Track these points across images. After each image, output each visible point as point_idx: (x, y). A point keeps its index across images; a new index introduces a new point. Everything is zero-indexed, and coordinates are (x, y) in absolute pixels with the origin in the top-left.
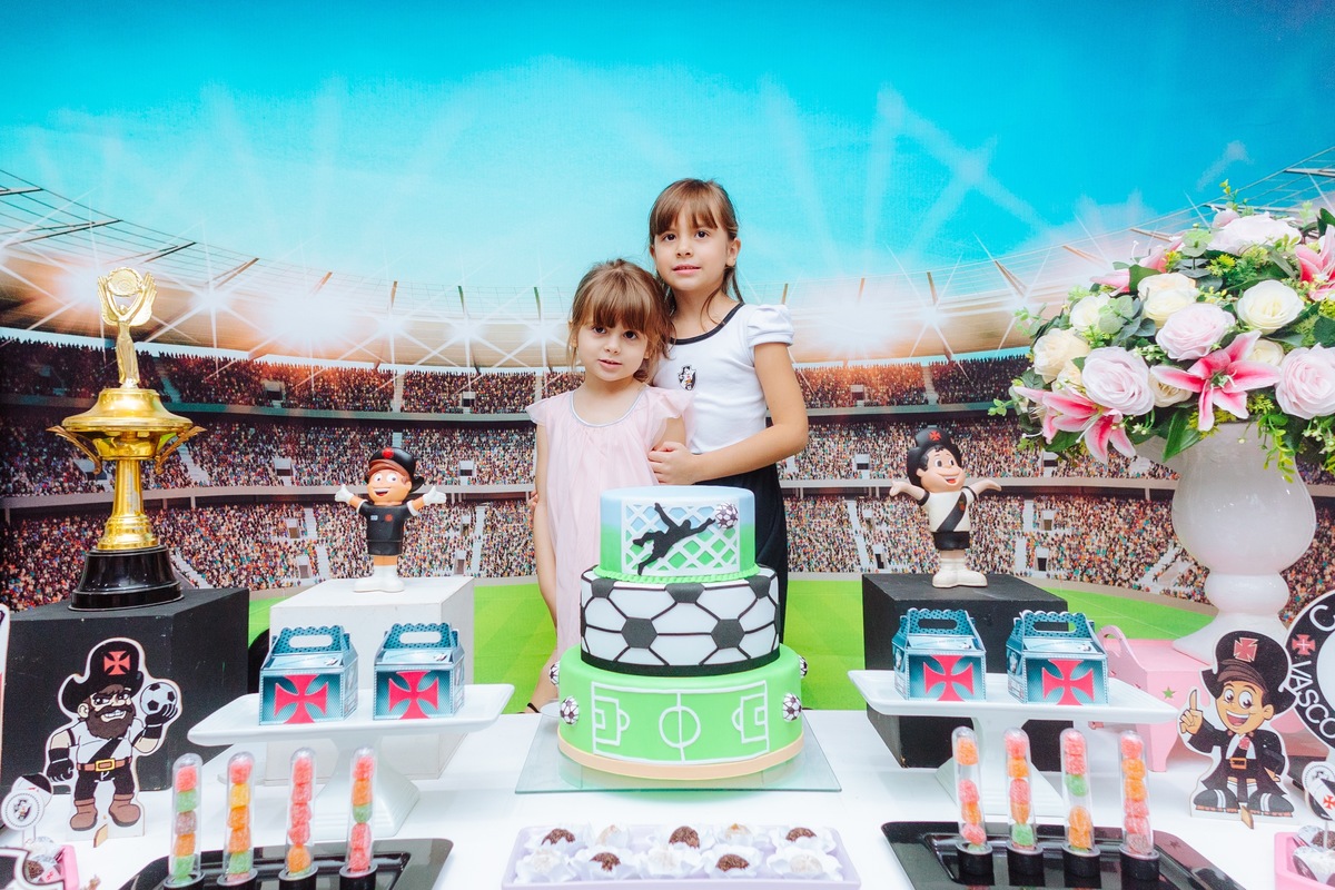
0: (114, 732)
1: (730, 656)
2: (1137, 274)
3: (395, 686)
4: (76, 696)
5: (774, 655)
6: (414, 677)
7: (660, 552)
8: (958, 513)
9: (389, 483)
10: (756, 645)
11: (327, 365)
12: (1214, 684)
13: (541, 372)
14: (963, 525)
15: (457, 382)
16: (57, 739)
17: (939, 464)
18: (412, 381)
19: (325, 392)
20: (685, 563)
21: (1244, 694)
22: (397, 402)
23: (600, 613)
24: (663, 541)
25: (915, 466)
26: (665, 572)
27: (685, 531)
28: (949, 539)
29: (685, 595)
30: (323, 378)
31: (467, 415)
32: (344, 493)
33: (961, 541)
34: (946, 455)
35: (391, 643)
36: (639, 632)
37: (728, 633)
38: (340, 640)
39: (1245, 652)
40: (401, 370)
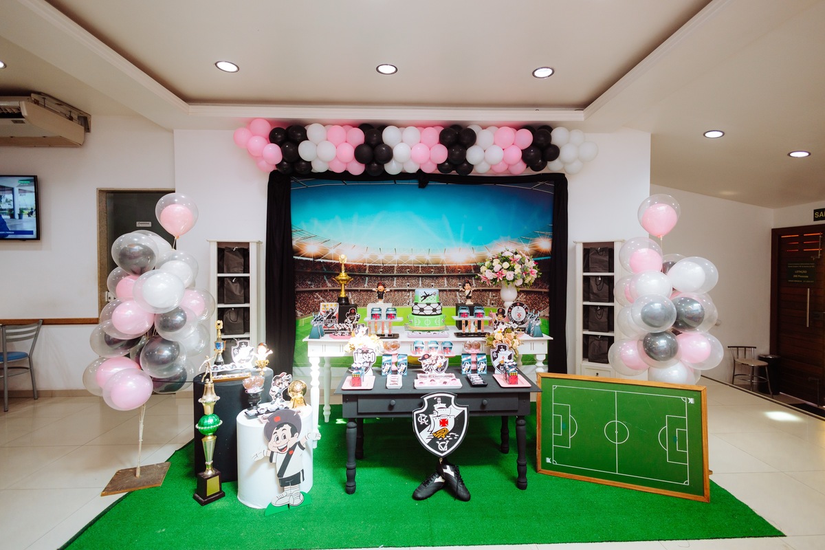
0: (353, 320)
1: (435, 313)
2: (493, 259)
3: (389, 316)
4: (348, 315)
5: (441, 314)
6: (391, 314)
7: (425, 298)
8: (470, 293)
9: (381, 288)
10: (438, 312)
11: (354, 264)
12: (497, 315)
13: (396, 265)
14: (470, 295)
15: (379, 267)
16: (346, 321)
17: (467, 286)
18: (370, 267)
19: (353, 269)
20: (428, 300)
21: (500, 316)
22: (367, 271)
23: (416, 307)
24: (425, 297)
25: (464, 286)
26: (425, 301)
27: (429, 295)
28: (468, 297)
29: (428, 304)
30: (353, 266)
31: (381, 274)
32: (374, 289)
33: (470, 298)
34: (468, 284)
35: (387, 310)
36: (422, 310)
37: (434, 310)
38: (380, 310)
39: (501, 311)
40: (368, 265)
